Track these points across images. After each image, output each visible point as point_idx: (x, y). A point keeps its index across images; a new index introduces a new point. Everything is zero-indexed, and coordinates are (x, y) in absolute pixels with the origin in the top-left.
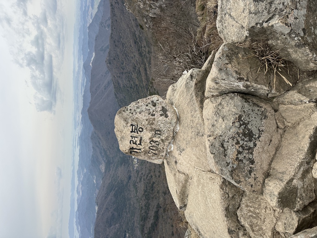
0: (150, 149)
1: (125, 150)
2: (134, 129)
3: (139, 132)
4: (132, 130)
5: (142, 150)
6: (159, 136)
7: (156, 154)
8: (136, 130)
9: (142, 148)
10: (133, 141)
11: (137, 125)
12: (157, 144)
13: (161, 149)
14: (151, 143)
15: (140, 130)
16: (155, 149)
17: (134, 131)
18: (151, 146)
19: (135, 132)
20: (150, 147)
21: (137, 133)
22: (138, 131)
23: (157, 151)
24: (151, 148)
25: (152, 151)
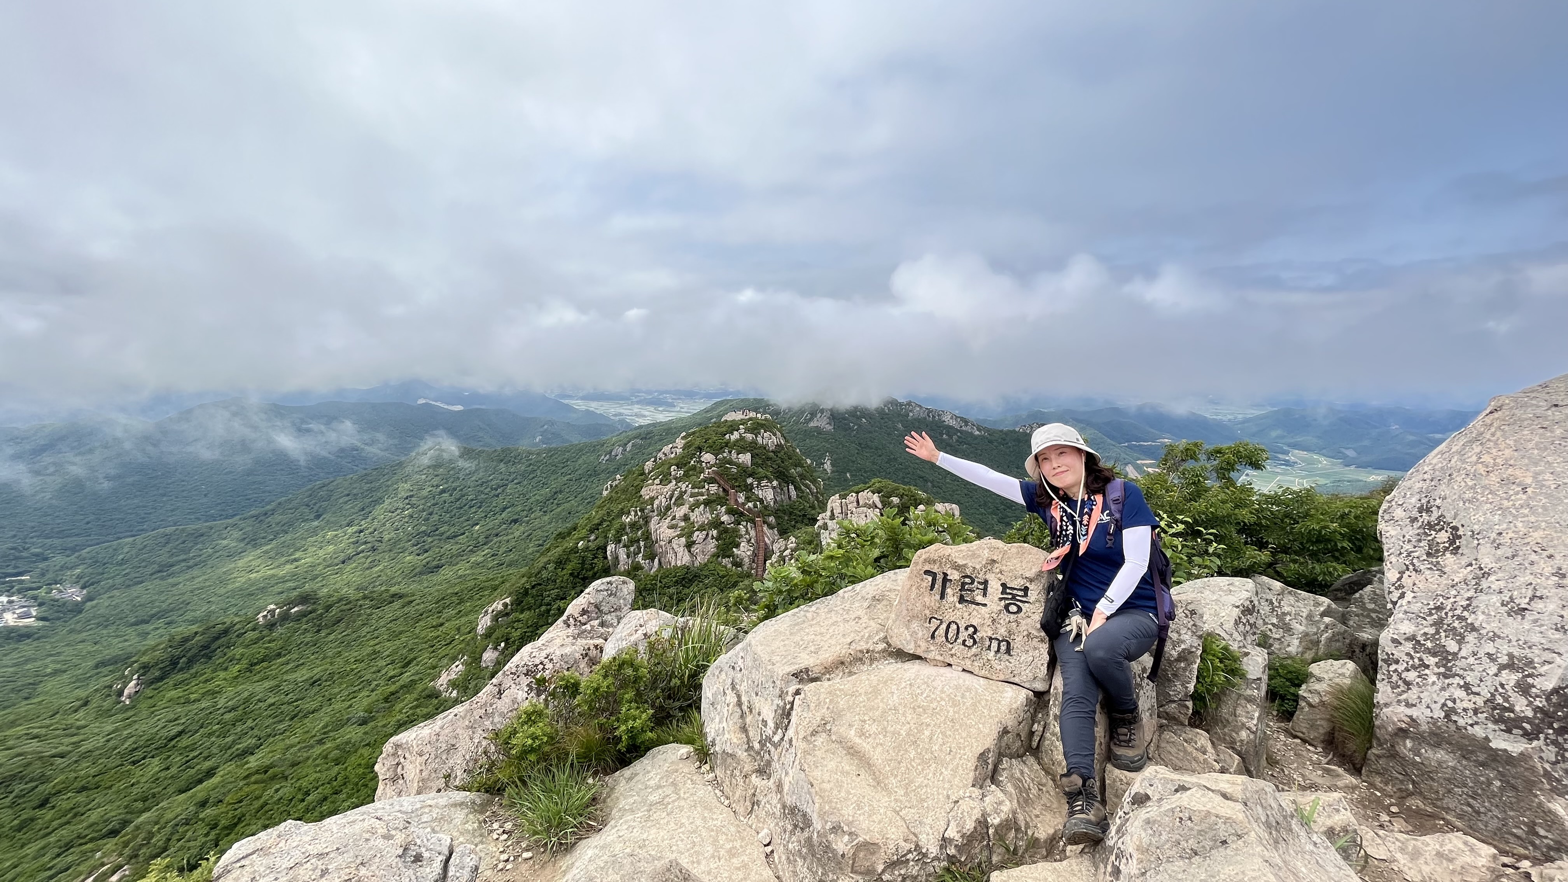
0: (950, 623)
2: (1015, 592)
3: (1003, 603)
5: (942, 603)
6: (993, 649)
7: (933, 637)
8: (1010, 597)
9: (951, 604)
11: (1025, 602)
12: (964, 641)
13: (951, 650)
14: (971, 630)
15: (1013, 608)
16: (950, 635)
17: (1008, 591)
18: (958, 628)
19: (1002, 593)
20: (956, 624)
21: (1001, 599)
22: (1007, 602)
23: (944, 639)
24: (954, 627)
25: (944, 626)
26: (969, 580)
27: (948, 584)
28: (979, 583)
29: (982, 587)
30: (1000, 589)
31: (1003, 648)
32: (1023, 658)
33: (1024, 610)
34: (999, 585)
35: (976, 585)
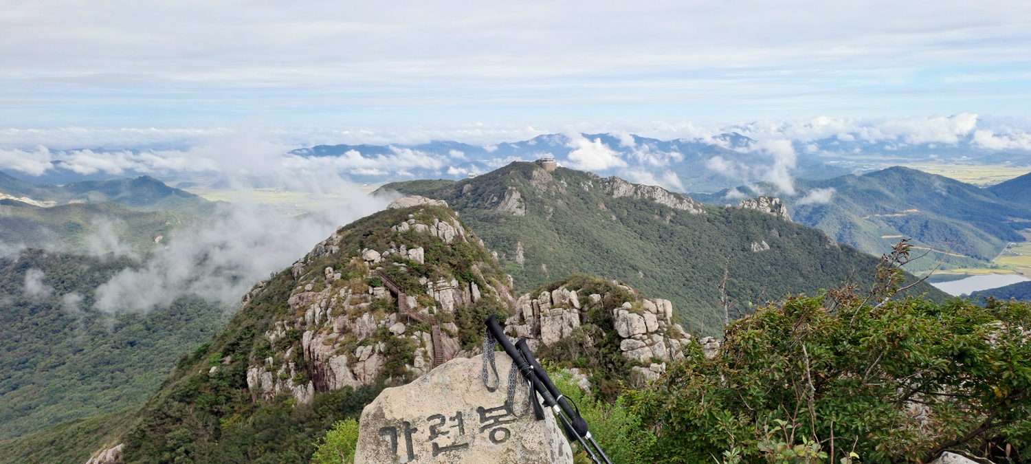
1: (395, 408)
2: (495, 413)
4: (490, 410)
8: (492, 421)
9: (423, 461)
10: (442, 423)
11: (512, 421)
17: (488, 415)
19: (482, 422)
21: (482, 429)
22: (491, 430)
26: (438, 421)
27: (414, 435)
28: (452, 419)
29: (457, 422)
30: (478, 417)
33: (513, 433)
34: (475, 413)
35: (448, 423)
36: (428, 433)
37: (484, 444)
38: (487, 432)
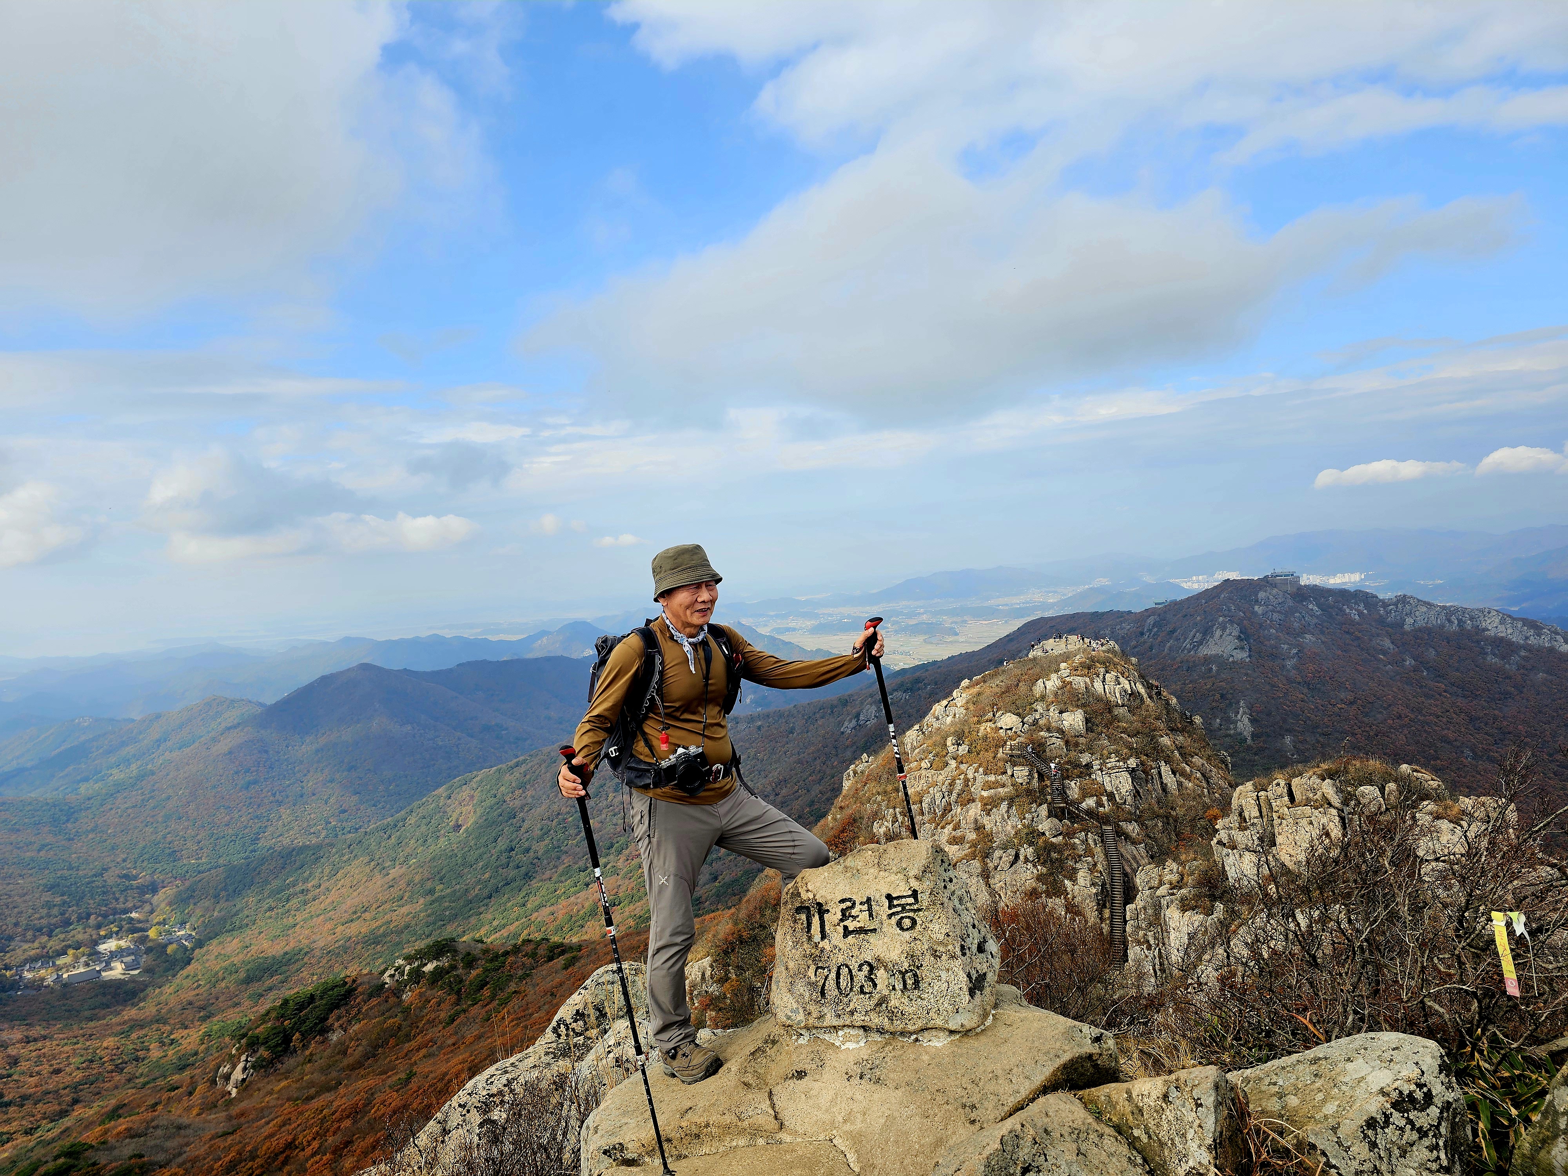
0: (839, 968)
1: (810, 888)
2: (903, 901)
4: (898, 898)
5: (825, 944)
6: (899, 986)
7: (823, 994)
8: (899, 909)
9: (834, 942)
10: (853, 906)
11: (919, 910)
12: (862, 987)
13: (848, 1005)
14: (866, 968)
15: (907, 923)
16: (843, 983)
17: (895, 902)
18: (850, 971)
19: (890, 908)
20: (847, 966)
21: (890, 916)
22: (898, 917)
23: (836, 992)
24: (844, 971)
25: (833, 975)
26: (849, 904)
27: (826, 916)
28: (861, 903)
29: (865, 907)
30: (886, 903)
31: (910, 982)
32: (936, 988)
33: (919, 922)
34: (884, 898)
35: (858, 907)
36: (839, 916)
37: (891, 931)
38: (894, 920)
